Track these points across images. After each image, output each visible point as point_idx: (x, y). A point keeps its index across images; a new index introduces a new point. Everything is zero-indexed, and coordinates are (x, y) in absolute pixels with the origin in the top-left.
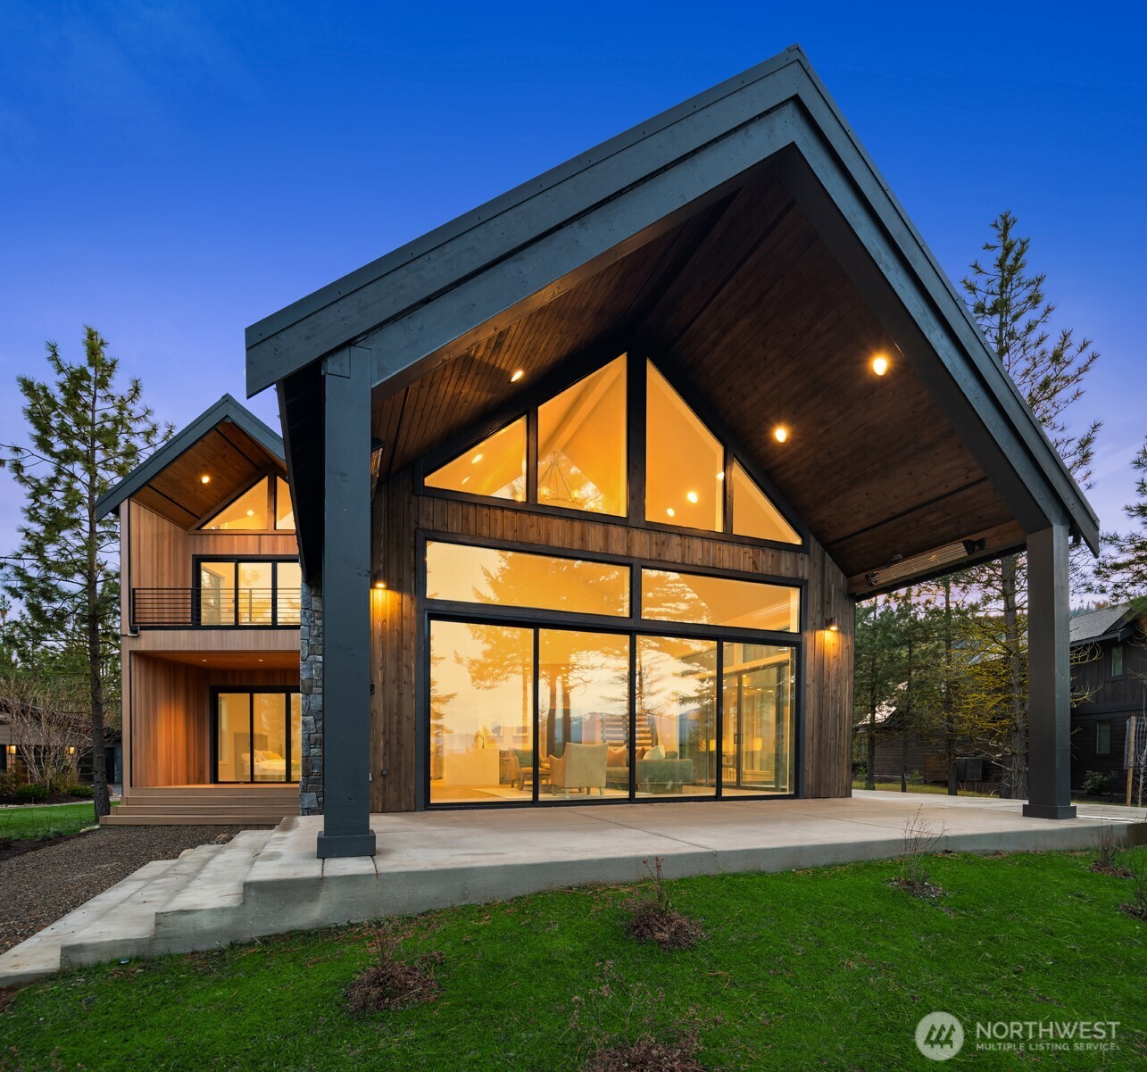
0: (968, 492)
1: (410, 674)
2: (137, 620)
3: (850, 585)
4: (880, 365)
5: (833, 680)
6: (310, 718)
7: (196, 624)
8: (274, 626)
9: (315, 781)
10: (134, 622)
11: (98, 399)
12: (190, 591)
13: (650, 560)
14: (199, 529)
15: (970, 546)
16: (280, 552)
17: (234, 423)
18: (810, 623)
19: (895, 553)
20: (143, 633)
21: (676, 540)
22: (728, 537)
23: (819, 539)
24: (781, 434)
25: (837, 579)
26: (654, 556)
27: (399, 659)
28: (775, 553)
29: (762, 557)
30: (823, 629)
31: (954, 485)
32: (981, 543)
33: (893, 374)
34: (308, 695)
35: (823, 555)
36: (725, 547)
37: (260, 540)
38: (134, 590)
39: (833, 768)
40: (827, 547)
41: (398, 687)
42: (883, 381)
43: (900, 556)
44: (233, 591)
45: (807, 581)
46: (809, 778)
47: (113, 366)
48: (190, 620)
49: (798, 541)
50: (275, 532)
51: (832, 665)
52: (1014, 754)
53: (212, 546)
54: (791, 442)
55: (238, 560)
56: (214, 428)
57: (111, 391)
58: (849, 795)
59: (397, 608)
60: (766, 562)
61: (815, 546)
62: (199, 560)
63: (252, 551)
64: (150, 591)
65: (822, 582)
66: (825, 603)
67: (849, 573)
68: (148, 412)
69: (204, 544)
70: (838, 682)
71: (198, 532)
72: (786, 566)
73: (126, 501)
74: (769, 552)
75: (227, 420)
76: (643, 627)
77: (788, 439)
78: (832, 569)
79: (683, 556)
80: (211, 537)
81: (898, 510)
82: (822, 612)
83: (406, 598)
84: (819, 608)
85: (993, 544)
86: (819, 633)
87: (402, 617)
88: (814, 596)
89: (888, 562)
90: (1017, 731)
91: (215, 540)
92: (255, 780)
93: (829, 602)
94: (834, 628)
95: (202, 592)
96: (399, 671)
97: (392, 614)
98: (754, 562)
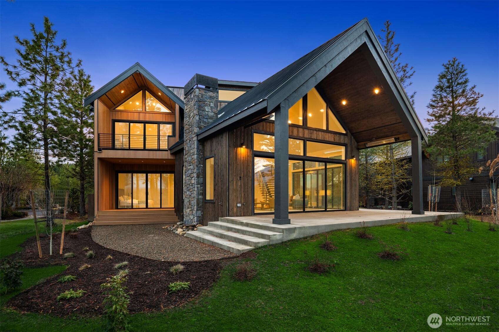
0: (396, 125)
1: (250, 173)
2: (100, 146)
3: (358, 145)
4: (377, 91)
5: (354, 174)
6: (199, 186)
7: (113, 148)
8: (159, 150)
9: (200, 207)
10: (99, 147)
11: (48, 47)
12: (111, 135)
13: (309, 138)
14: (114, 109)
15: (396, 139)
16: (147, 120)
17: (140, 73)
18: (348, 157)
19: (373, 138)
20: (103, 151)
21: (315, 132)
22: (327, 131)
23: (350, 131)
24: (344, 103)
25: (355, 144)
26: (310, 137)
27: (247, 169)
28: (339, 135)
29: (336, 137)
30: (351, 159)
31: (392, 123)
32: (398, 138)
33: (380, 94)
34: (198, 178)
35: (351, 136)
36: (327, 134)
37: (139, 115)
38: (99, 134)
39: (354, 201)
40: (352, 134)
41: (247, 177)
42: (378, 95)
43: (374, 139)
44: (128, 136)
45: (347, 144)
46: (348, 205)
47: (55, 34)
48: (111, 146)
49: (344, 132)
50: (145, 112)
51: (353, 169)
52: (393, 196)
53: (120, 116)
54: (347, 105)
55: (130, 122)
56: (132, 75)
57: (54, 44)
58: (358, 210)
59: (246, 153)
60: (337, 139)
61: (349, 134)
62: (114, 121)
63: (136, 119)
64: (103, 135)
65: (351, 144)
66: (352, 151)
67: (358, 142)
68: (69, 53)
69: (117, 115)
70: (355, 175)
71: (114, 110)
72: (342, 140)
73: (97, 100)
74: (338, 136)
75: (137, 72)
76: (308, 158)
77: (346, 104)
78: (353, 140)
79: (317, 137)
80: (120, 113)
81: (376, 127)
82: (351, 154)
83: (249, 150)
84: (350, 152)
85: (401, 139)
86: (350, 160)
87: (248, 156)
88: (349, 149)
89: (371, 140)
90: (394, 189)
91: (121, 113)
92: (133, 207)
93: (353, 151)
94: (355, 159)
95: (115, 135)
96: (247, 173)
97: (245, 156)
98: (334, 139)
